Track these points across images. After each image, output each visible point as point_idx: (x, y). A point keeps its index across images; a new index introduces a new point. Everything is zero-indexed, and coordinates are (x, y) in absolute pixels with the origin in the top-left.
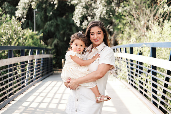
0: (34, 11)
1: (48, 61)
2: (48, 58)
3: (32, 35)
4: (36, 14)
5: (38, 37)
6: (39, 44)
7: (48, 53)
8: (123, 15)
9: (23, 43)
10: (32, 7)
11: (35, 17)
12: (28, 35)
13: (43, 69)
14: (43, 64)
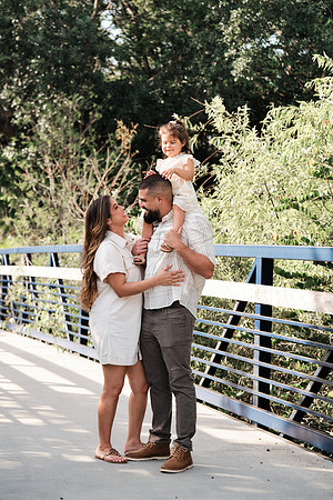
8: (17, 168)
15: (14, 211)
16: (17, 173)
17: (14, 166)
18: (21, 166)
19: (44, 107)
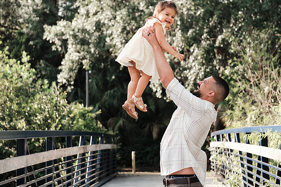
0: (87, 73)
1: (109, 154)
2: (109, 150)
3: (84, 112)
4: (89, 79)
5: (94, 115)
6: (94, 128)
7: (108, 142)
9: (69, 125)
10: (84, 67)
11: (89, 82)
12: (78, 113)
13: (101, 169)
14: (101, 160)
15: (232, 106)
16: (232, 82)
17: (229, 78)
18: (234, 78)
19: (248, 40)
